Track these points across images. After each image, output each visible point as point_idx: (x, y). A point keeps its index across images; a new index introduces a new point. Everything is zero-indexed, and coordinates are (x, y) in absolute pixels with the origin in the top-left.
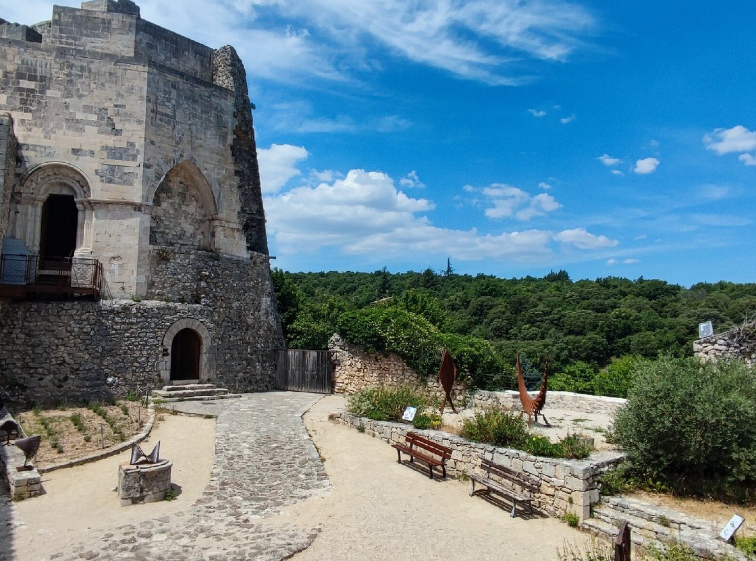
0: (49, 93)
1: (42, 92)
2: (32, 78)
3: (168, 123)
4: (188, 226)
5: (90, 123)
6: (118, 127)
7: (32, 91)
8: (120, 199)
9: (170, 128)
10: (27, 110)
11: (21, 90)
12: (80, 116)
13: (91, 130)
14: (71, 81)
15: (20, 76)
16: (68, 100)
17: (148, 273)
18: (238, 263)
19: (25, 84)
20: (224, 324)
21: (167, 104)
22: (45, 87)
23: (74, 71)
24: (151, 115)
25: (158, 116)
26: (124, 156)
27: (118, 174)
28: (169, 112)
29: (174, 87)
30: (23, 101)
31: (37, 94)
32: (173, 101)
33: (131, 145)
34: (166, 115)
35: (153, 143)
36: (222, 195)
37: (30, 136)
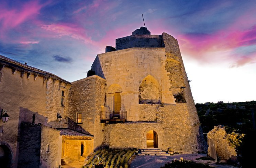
0: (112, 65)
1: (110, 65)
2: (108, 62)
3: (142, 65)
5: (121, 71)
6: (128, 70)
9: (143, 66)
10: (107, 71)
11: (106, 66)
12: (119, 69)
14: (116, 60)
15: (106, 62)
16: (116, 66)
17: (139, 114)
19: (107, 64)
21: (141, 59)
22: (111, 64)
23: (117, 57)
24: (136, 63)
25: (139, 64)
26: (130, 78)
27: (129, 84)
28: (142, 61)
29: (143, 53)
30: (106, 69)
31: (109, 66)
32: (143, 58)
33: (131, 74)
34: (141, 63)
35: (137, 72)
36: (163, 83)
37: (108, 78)
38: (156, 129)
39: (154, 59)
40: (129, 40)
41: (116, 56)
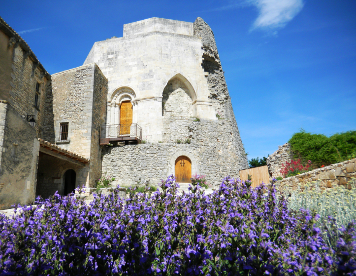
0: (118, 58)
1: (116, 58)
2: (112, 53)
3: (167, 58)
4: (184, 107)
5: (134, 66)
6: (145, 64)
7: (112, 58)
8: (147, 97)
9: (169, 60)
10: (111, 67)
11: (108, 59)
12: (130, 64)
13: (135, 69)
14: (126, 50)
15: (109, 54)
16: (125, 59)
17: (163, 130)
18: (210, 122)
19: (110, 56)
20: (204, 154)
21: (166, 49)
22: (117, 56)
23: (127, 46)
24: (159, 55)
25: (162, 55)
26: (148, 77)
27: (146, 85)
28: (167, 53)
29: (170, 41)
30: (110, 64)
31: (114, 59)
32: (169, 47)
33: (151, 71)
34: (167, 54)
35: (161, 68)
36: (198, 88)
37: (112, 77)
38: (189, 154)
39: (186, 51)
40: (146, 25)
41: (126, 44)
